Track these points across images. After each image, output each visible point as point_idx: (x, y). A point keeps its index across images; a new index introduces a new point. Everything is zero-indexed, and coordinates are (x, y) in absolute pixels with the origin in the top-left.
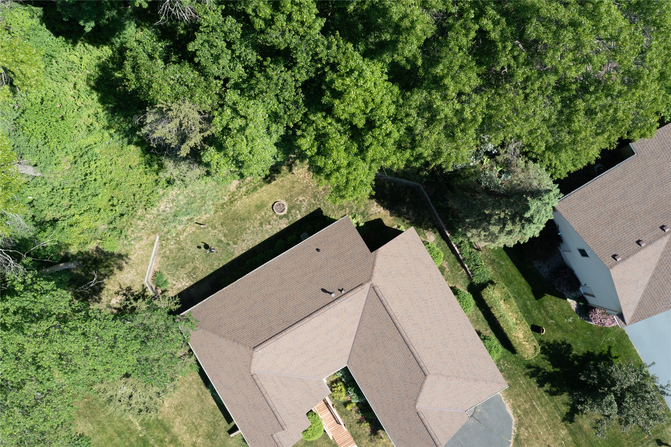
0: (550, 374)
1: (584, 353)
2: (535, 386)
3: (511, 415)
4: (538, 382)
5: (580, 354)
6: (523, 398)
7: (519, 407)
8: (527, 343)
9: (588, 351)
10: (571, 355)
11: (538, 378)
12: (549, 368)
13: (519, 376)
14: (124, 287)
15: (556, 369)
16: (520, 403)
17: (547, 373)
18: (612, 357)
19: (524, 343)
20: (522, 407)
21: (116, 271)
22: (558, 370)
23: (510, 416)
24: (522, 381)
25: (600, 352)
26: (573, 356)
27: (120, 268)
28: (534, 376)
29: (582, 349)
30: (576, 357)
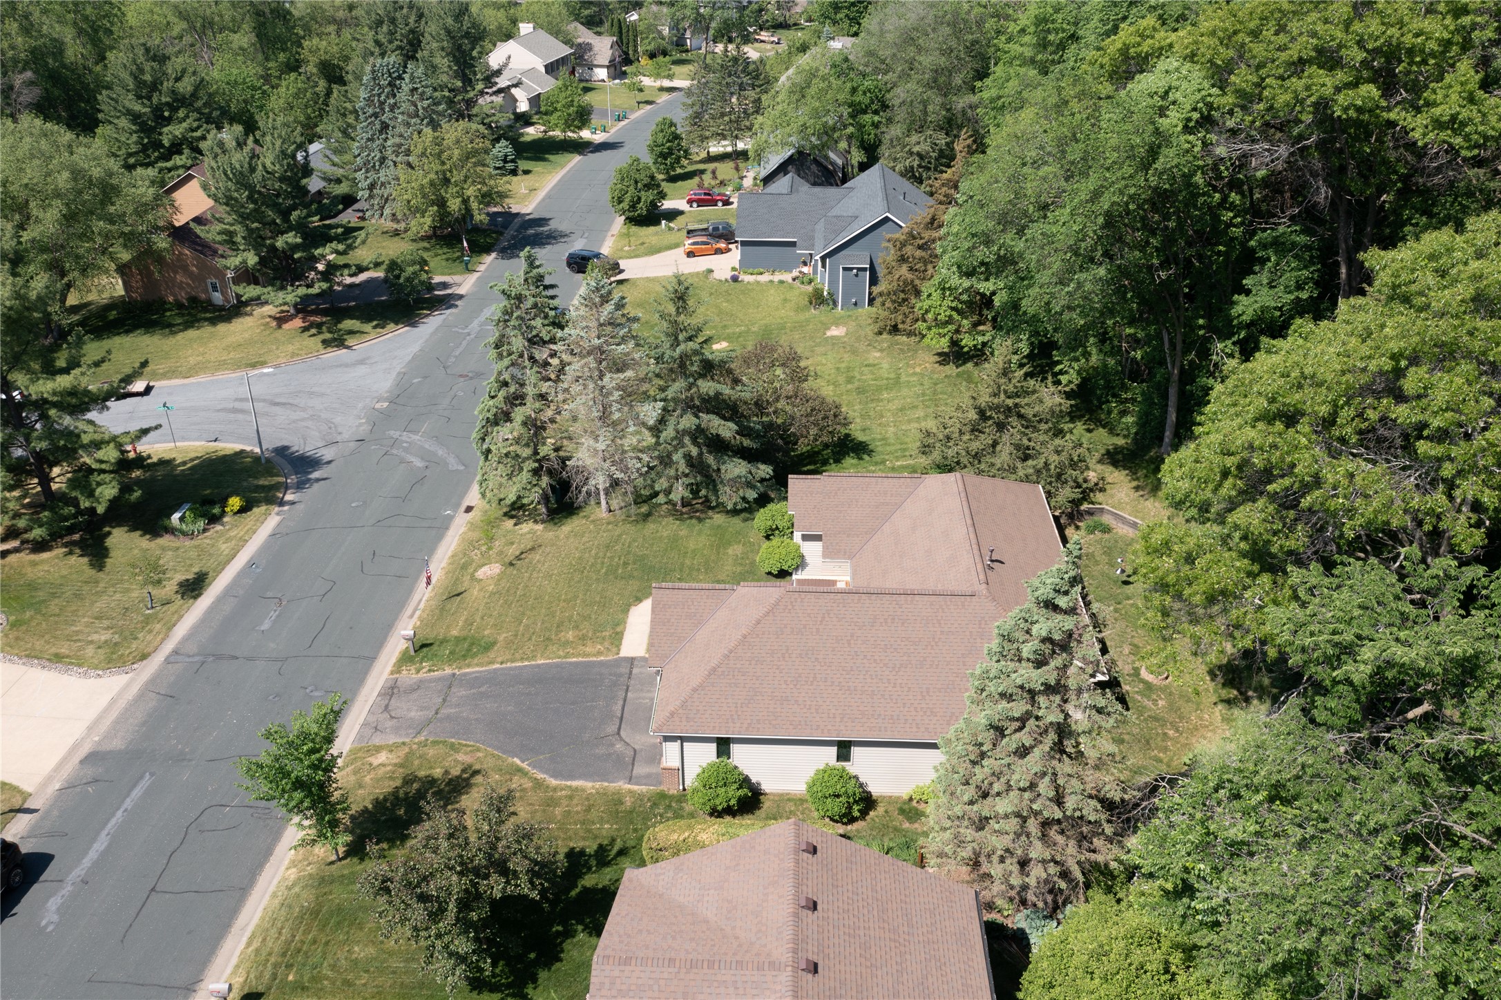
0: (580, 876)
1: (562, 951)
2: (578, 845)
3: (569, 783)
4: (582, 853)
5: (567, 945)
6: (578, 813)
7: (571, 798)
8: (681, 838)
9: (561, 960)
10: (580, 928)
11: (590, 856)
12: (589, 881)
13: (618, 830)
14: (1107, 487)
15: (577, 890)
16: (575, 801)
17: (585, 874)
18: (507, 995)
19: (687, 834)
20: (564, 802)
21: (1135, 483)
22: (573, 893)
23: (567, 780)
24: (606, 829)
25: (540, 981)
26: (576, 931)
27: (1137, 488)
28: (596, 852)
29: (575, 953)
30: (569, 934)
